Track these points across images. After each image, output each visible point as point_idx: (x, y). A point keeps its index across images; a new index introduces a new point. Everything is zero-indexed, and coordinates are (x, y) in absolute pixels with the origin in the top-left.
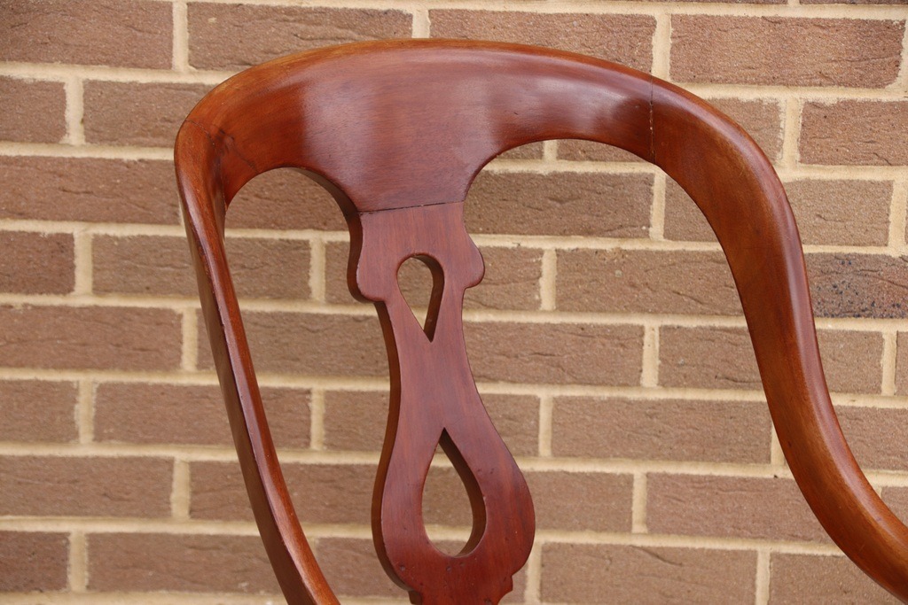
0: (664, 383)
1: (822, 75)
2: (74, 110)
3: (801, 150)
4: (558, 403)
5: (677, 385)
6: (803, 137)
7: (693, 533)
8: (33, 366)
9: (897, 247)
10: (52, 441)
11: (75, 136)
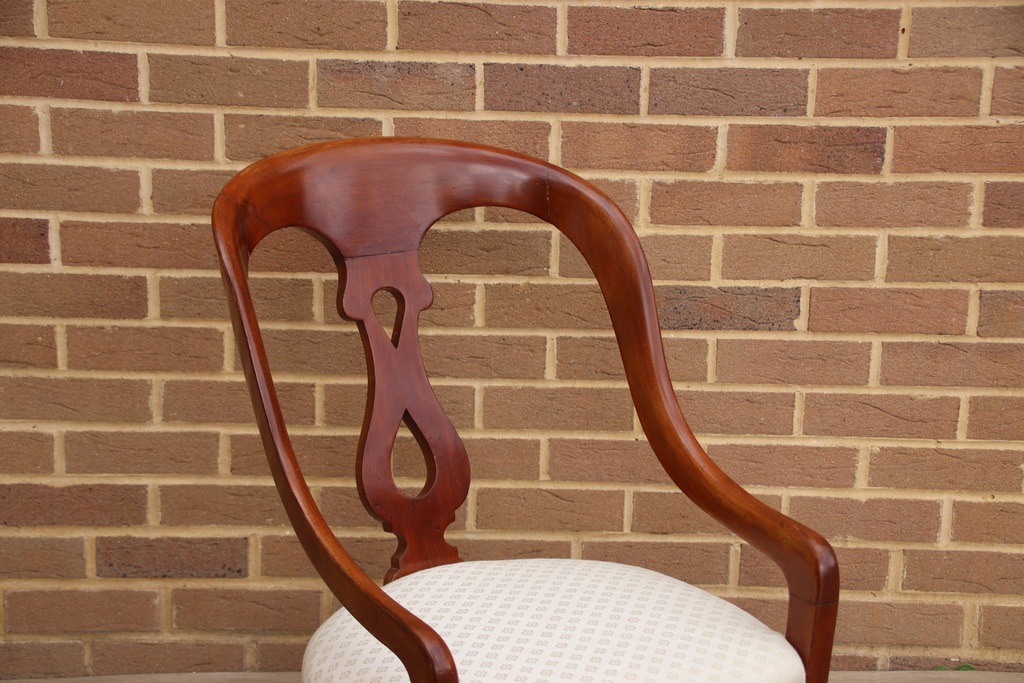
0: (560, 377)
1: (664, 163)
2: (145, 190)
3: (651, 214)
4: (488, 392)
5: (569, 378)
6: (652, 206)
7: (581, 480)
8: (119, 369)
9: (716, 281)
10: (133, 420)
11: (146, 208)
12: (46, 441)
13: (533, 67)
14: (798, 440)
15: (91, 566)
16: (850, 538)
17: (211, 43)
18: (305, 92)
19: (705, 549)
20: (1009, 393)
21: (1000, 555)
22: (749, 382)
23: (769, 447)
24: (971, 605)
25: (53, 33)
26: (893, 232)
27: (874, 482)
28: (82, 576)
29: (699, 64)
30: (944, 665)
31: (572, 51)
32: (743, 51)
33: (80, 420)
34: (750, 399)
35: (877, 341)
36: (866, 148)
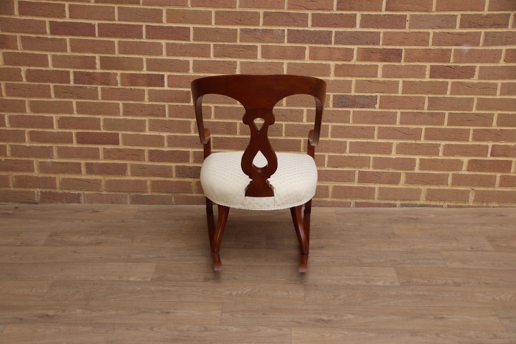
0: (307, 121)
1: (338, 59)
2: (191, 66)
3: (335, 74)
4: (287, 125)
5: (310, 121)
6: (335, 71)
8: (183, 117)
9: (353, 93)
10: (186, 132)
11: (191, 71)
12: (162, 137)
13: (301, 30)
14: (376, 140)
15: (174, 174)
16: (390, 169)
17: (210, 24)
18: (236, 38)
19: (348, 172)
20: (436, 127)
21: (432, 174)
22: (362, 123)
23: (367, 142)
24: (424, 188)
25: (168, 21)
26: (404, 79)
27: (397, 153)
28: (172, 177)
29: (349, 30)
30: (416, 205)
31: (313, 26)
32: (361, 26)
33: (172, 132)
34: (362, 128)
35: (399, 111)
36: (397, 55)
